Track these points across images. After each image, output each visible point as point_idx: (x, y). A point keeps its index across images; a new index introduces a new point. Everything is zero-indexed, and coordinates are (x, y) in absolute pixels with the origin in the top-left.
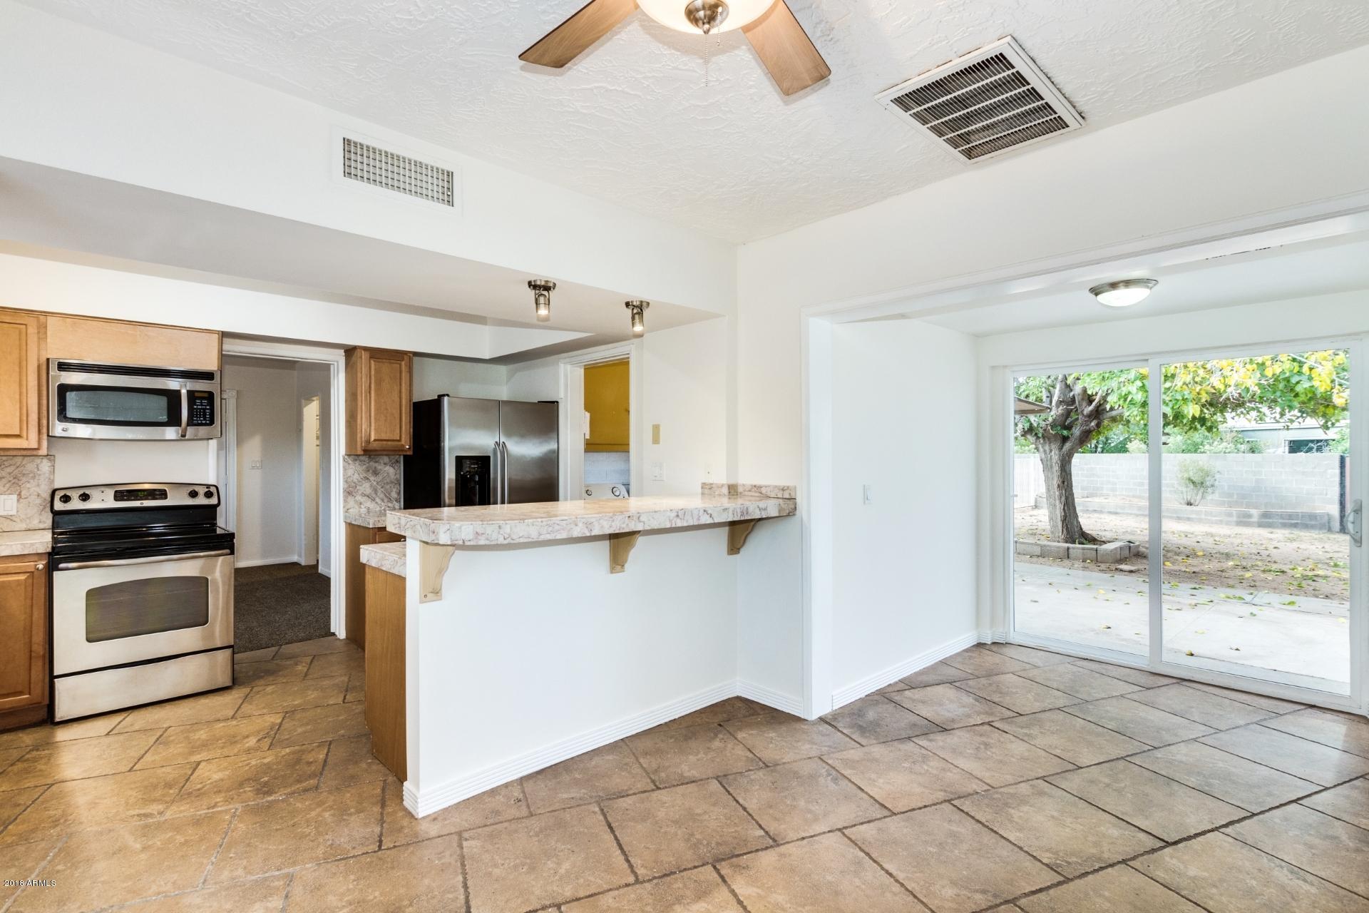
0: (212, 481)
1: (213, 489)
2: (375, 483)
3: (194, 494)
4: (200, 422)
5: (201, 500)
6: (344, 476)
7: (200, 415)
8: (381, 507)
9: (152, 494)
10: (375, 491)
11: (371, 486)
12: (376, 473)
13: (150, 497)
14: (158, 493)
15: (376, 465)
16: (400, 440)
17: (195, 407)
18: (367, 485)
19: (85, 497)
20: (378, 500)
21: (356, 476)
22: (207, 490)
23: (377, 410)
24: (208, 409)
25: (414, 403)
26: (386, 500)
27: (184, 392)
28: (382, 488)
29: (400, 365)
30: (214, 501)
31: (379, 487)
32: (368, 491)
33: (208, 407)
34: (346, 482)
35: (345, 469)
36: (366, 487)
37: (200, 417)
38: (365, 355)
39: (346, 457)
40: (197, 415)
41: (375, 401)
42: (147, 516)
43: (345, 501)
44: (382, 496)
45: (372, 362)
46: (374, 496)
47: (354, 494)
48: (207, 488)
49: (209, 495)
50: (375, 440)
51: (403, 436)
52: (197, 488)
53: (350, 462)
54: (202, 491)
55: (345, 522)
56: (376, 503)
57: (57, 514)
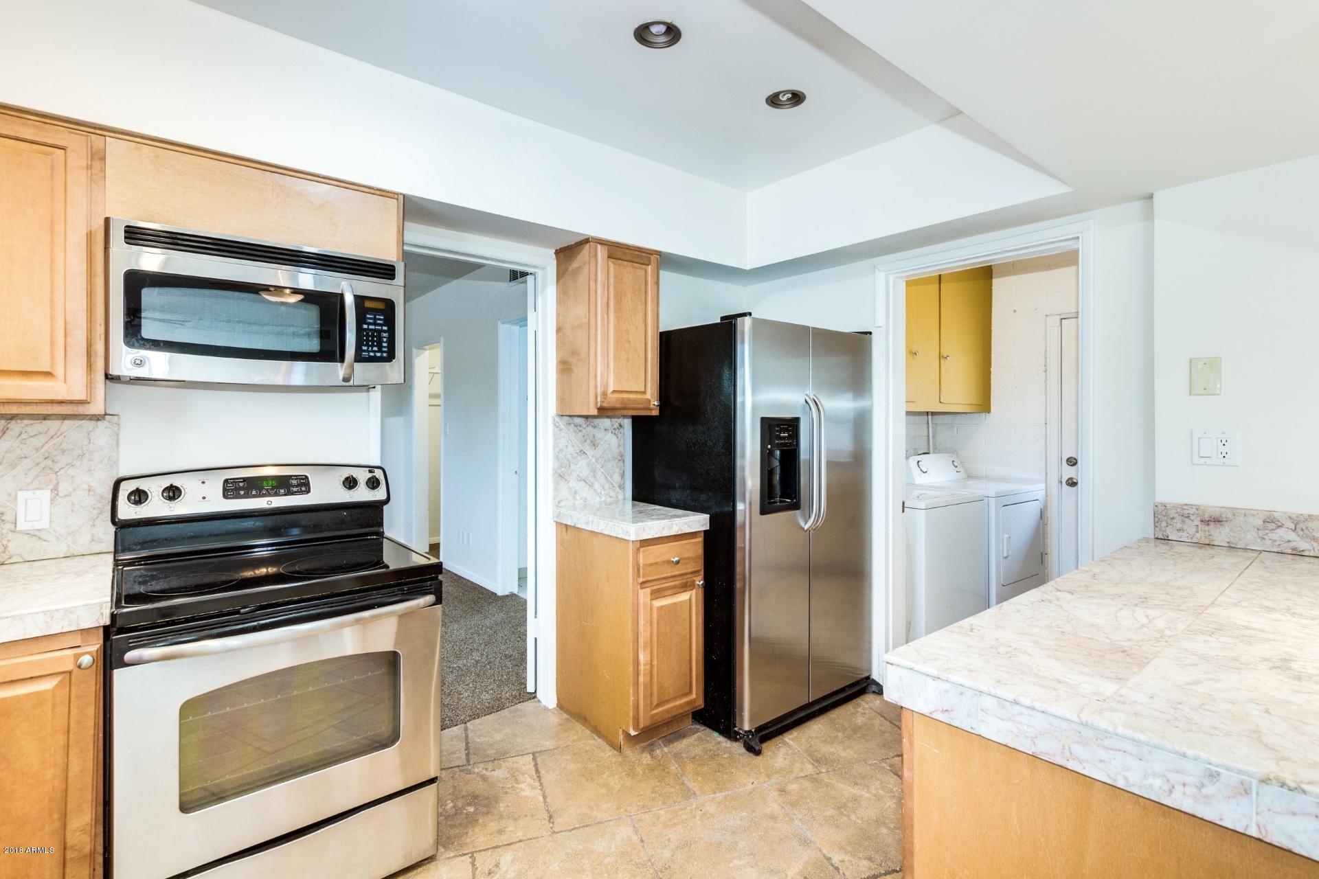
0: (376, 459)
1: (379, 474)
2: (593, 460)
3: (350, 483)
4: (372, 354)
5: (362, 494)
6: (554, 448)
7: (373, 341)
8: (601, 498)
9: (283, 484)
10: (594, 471)
11: (588, 465)
12: (594, 445)
13: (282, 491)
14: (294, 482)
15: (595, 431)
16: (644, 393)
17: (365, 326)
18: (583, 463)
19: (173, 493)
20: (597, 486)
21: (570, 449)
22: (370, 475)
23: (617, 341)
24: (385, 332)
25: (661, 334)
26: (607, 486)
27: (350, 298)
28: (602, 467)
29: (646, 271)
30: (380, 494)
31: (599, 466)
32: (585, 473)
33: (385, 328)
34: (557, 458)
35: (556, 439)
36: (582, 467)
37: (373, 346)
38: (601, 252)
39: (557, 419)
40: (367, 341)
41: (615, 329)
43: (556, 490)
44: (602, 480)
45: (610, 263)
46: (592, 479)
47: (567, 477)
48: (370, 472)
49: (373, 484)
50: (614, 392)
51: (649, 385)
52: (355, 473)
53: (563, 427)
54: (362, 476)
55: (557, 522)
56: (595, 491)
57: (122, 526)
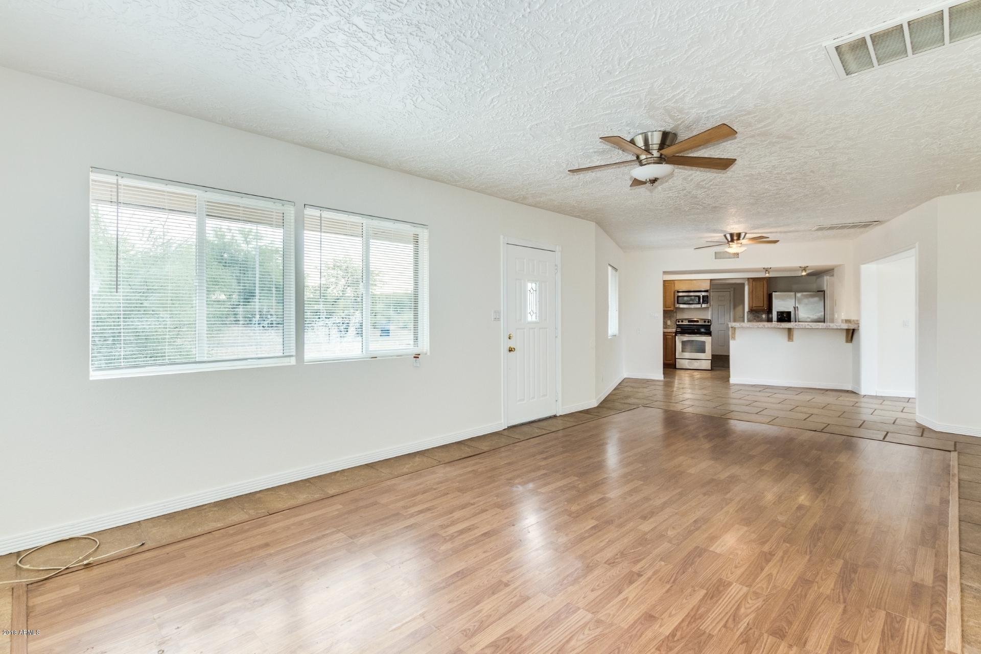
0: (710, 319)
1: (710, 321)
3: (705, 322)
5: (707, 323)
16: (763, 306)
19: (682, 321)
21: (751, 318)
23: (755, 297)
27: (701, 296)
29: (764, 282)
30: (710, 324)
35: (748, 316)
41: (755, 294)
42: (699, 327)
45: (754, 282)
49: (708, 322)
50: (754, 307)
51: (765, 305)
52: (706, 320)
57: (677, 325)
